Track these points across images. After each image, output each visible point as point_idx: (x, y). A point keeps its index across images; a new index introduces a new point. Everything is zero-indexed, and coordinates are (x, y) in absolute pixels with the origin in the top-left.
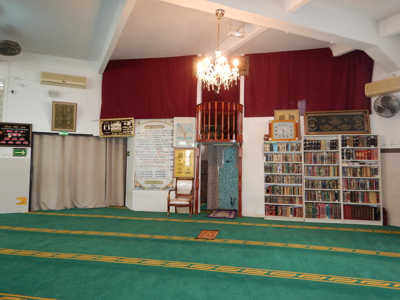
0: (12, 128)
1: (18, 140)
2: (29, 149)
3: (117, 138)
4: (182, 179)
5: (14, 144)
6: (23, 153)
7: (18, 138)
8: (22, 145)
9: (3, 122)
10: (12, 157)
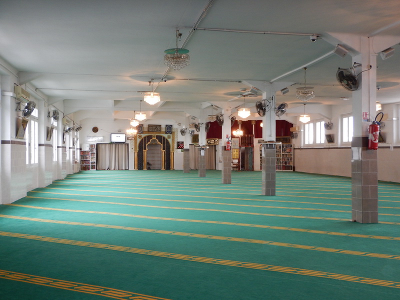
3: (212, 146)
4: (235, 159)
9: (178, 141)
10: (181, 152)
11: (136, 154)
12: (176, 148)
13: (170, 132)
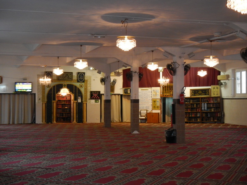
0: (94, 93)
2: (100, 100)
5: (95, 99)
6: (98, 101)
7: (96, 96)
8: (98, 98)
9: (92, 91)
10: (94, 103)
11: (44, 105)
12: (89, 98)
13: (83, 81)
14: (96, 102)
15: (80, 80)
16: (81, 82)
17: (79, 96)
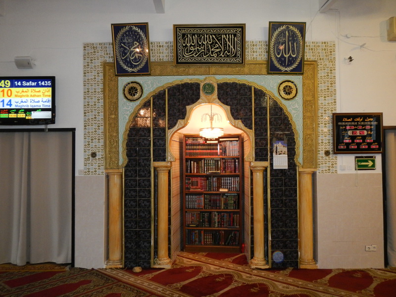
0: (353, 121)
1: (364, 142)
2: (378, 158)
5: (358, 150)
6: (370, 163)
7: (364, 138)
8: (369, 149)
9: (338, 111)
10: (354, 172)
12: (330, 148)
13: (294, 66)
14: (360, 167)
15: (282, 61)
16: (286, 73)
17: (280, 139)
